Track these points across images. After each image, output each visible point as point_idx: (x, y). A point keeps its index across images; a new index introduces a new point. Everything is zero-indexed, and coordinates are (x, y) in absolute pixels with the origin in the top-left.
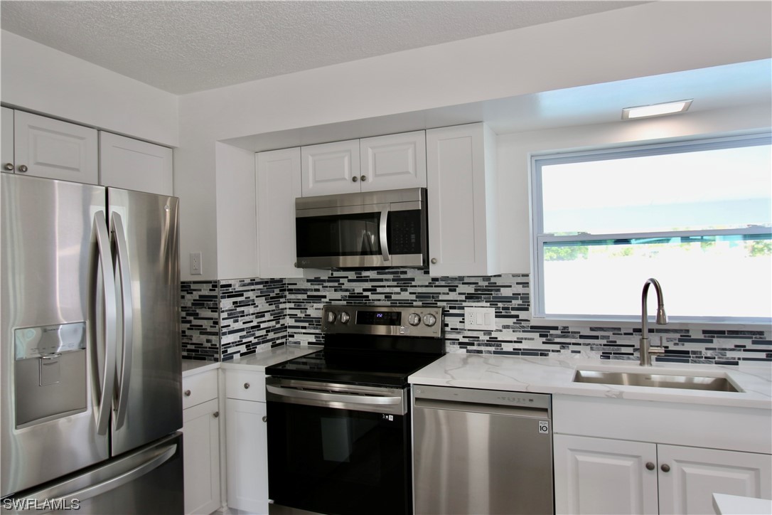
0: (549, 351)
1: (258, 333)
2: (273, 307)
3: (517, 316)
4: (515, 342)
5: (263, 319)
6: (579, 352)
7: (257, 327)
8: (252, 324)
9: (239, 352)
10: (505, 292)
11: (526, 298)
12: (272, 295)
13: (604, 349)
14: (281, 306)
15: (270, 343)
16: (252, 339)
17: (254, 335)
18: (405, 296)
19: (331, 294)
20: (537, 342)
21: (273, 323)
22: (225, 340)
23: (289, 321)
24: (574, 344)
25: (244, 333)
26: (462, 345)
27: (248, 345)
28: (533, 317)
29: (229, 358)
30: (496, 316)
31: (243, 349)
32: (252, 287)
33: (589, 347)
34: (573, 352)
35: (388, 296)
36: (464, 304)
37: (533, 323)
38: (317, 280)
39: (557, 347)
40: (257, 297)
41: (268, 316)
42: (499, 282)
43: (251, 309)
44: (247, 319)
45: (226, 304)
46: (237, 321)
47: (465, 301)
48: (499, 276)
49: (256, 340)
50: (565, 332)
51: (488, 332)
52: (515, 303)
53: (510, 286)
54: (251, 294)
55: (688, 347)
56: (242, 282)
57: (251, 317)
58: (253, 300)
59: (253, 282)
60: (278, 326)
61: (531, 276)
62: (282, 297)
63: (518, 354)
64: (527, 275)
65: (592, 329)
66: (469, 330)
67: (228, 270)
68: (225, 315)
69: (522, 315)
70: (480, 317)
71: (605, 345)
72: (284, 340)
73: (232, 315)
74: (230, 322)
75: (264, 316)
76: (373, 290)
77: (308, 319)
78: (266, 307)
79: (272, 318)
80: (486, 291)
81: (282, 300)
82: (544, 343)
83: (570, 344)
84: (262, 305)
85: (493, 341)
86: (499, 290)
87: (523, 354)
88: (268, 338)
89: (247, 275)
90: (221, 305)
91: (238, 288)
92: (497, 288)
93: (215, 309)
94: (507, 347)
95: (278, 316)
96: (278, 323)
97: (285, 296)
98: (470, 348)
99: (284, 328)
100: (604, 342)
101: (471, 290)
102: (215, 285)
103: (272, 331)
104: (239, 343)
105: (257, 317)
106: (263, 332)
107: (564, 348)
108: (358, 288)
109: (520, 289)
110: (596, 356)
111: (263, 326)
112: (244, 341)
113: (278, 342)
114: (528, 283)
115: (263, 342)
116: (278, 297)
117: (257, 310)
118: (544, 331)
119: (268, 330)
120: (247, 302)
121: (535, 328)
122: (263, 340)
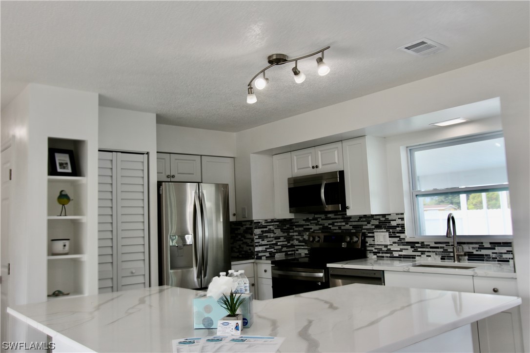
0: (416, 256)
1: (276, 247)
2: (286, 234)
3: (399, 237)
4: (399, 251)
5: (279, 240)
6: (430, 256)
7: (276, 244)
8: (272, 242)
9: (265, 256)
10: (393, 223)
11: (403, 226)
12: (284, 228)
13: (442, 254)
14: (291, 234)
15: (284, 253)
16: (272, 250)
17: (273, 248)
18: (348, 227)
19: (314, 227)
20: (409, 252)
21: (286, 243)
22: (257, 249)
23: (296, 242)
24: (428, 252)
25: (268, 247)
26: (375, 253)
27: (271, 253)
28: (408, 235)
29: (260, 258)
30: (390, 237)
31: (267, 254)
32: (272, 224)
33: (435, 253)
34: (427, 256)
35: (340, 227)
36: (374, 231)
37: (407, 240)
38: (307, 220)
39: (419, 254)
40: (275, 229)
41: (282, 239)
42: (390, 218)
43: (272, 235)
44: (269, 239)
45: (257, 231)
46: (263, 240)
47: (374, 229)
48: (390, 215)
49: (275, 251)
50: (423, 245)
51: (386, 246)
52: (399, 229)
53: (395, 220)
54: (271, 227)
55: (483, 252)
56: (266, 221)
57: (272, 239)
58: (273, 230)
59: (273, 221)
60: (289, 244)
61: (406, 216)
62: (291, 229)
63: (401, 258)
64: (403, 214)
65: (436, 243)
66: (377, 245)
67: (258, 214)
68: (257, 237)
69: (402, 236)
70: (382, 238)
71: (442, 252)
72: (293, 252)
73: (261, 237)
74: (260, 240)
75: (280, 239)
76: (333, 224)
77: (304, 241)
78: (281, 234)
79: (285, 240)
80: (384, 222)
81: (291, 231)
82: (413, 251)
83: (425, 251)
84: (278, 232)
85: (389, 251)
86: (390, 223)
87: (403, 258)
88: (283, 250)
89: (269, 217)
90: (255, 232)
91: (264, 224)
92: (389, 221)
93: (252, 234)
94: (396, 254)
95: (289, 239)
96: (289, 243)
97: (293, 229)
98: (378, 255)
99: (293, 246)
100: (442, 250)
101: (377, 222)
102: (251, 222)
103: (285, 247)
104: (265, 251)
105: (275, 239)
106: (280, 247)
107: (422, 254)
108: (326, 223)
109: (400, 222)
110: (438, 258)
111: (279, 244)
112: (268, 250)
113: (289, 253)
114: (403, 218)
115: (279, 252)
116: (288, 229)
117: (276, 235)
118: (412, 244)
119: (283, 246)
120: (270, 231)
121: (408, 243)
122: (280, 251)
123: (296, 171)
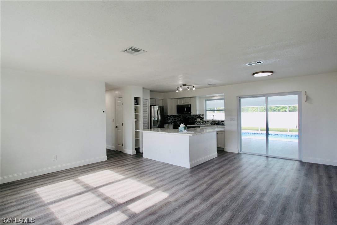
0: (206, 124)
3: (202, 120)
10: (201, 117)
18: (190, 117)
19: (182, 117)
20: (204, 123)
22: (169, 122)
23: (177, 121)
26: (196, 123)
28: (204, 119)
29: (169, 124)
30: (200, 120)
35: (188, 117)
36: (197, 118)
38: (180, 115)
44: (171, 120)
45: (169, 118)
50: (207, 121)
55: (219, 123)
59: (172, 115)
61: (204, 115)
65: (210, 121)
67: (169, 114)
70: (198, 120)
73: (169, 119)
76: (187, 116)
77: (179, 120)
80: (199, 116)
83: (208, 123)
84: (173, 118)
85: (200, 123)
89: (171, 114)
91: (170, 116)
92: (200, 116)
93: (168, 118)
94: (201, 123)
95: (175, 120)
99: (176, 121)
101: (197, 116)
102: (167, 115)
108: (185, 116)
109: (203, 116)
110: (210, 124)
112: (171, 122)
118: (205, 121)
119: (174, 121)
120: (171, 118)
121: (204, 121)
122: (173, 122)
123: (178, 103)
